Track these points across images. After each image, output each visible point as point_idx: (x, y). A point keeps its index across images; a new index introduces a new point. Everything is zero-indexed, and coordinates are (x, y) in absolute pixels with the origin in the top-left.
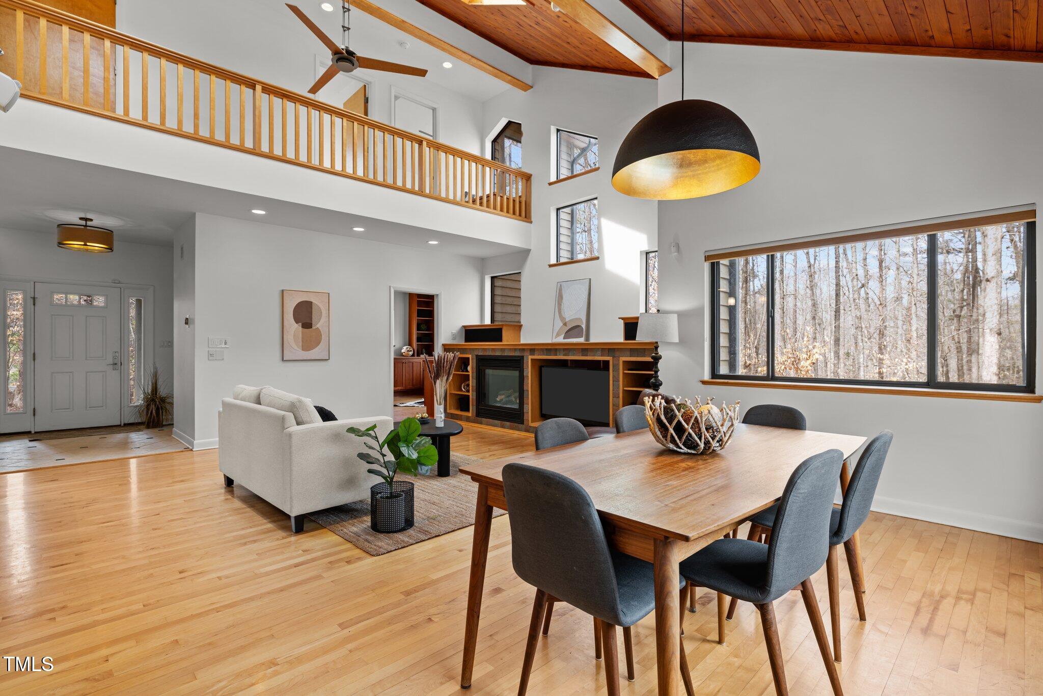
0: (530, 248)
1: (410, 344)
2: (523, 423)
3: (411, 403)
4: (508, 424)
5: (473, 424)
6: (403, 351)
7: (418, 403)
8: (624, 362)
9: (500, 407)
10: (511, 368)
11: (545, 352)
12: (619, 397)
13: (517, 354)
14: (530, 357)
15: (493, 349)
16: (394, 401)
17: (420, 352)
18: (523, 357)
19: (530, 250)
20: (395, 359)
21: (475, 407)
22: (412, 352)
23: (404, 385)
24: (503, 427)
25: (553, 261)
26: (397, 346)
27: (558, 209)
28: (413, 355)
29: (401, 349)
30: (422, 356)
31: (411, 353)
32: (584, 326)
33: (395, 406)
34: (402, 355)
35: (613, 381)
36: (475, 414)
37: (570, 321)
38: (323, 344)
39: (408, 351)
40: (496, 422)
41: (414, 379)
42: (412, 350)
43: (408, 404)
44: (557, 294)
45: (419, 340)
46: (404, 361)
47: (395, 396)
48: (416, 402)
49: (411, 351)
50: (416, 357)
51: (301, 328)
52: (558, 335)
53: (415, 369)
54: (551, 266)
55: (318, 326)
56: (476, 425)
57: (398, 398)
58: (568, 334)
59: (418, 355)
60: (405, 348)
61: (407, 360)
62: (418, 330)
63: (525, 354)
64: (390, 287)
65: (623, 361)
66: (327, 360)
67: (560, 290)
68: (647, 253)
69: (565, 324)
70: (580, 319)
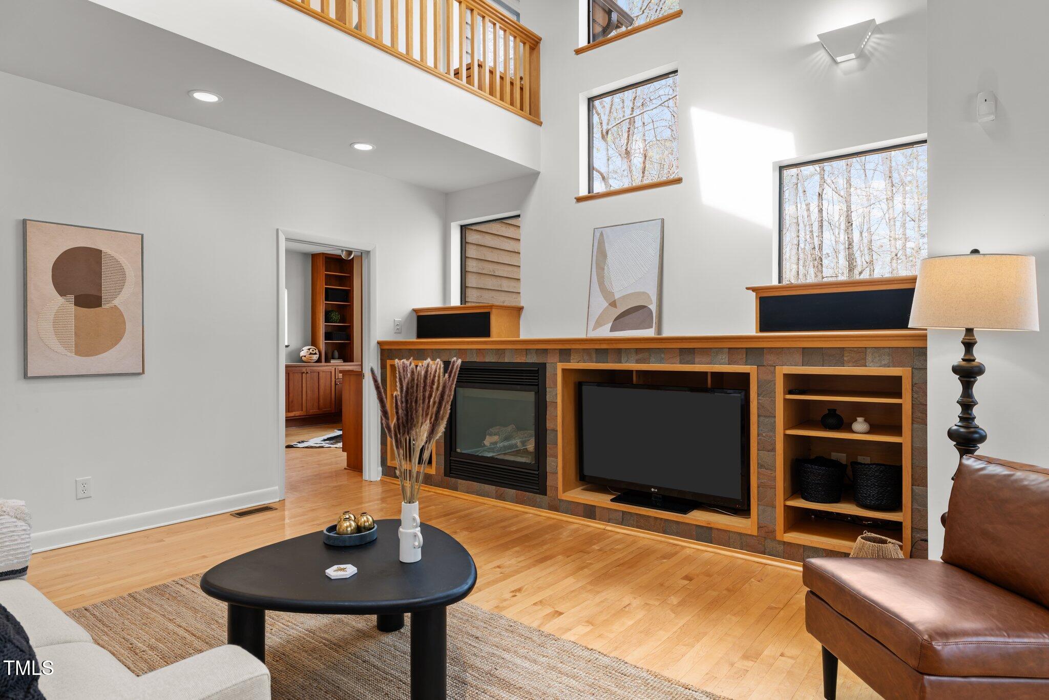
0: (536, 168)
1: (314, 343)
2: (544, 493)
3: (317, 438)
4: (512, 492)
5: (439, 490)
6: (302, 354)
7: (329, 439)
8: (787, 377)
9: (492, 458)
10: (519, 387)
11: (594, 356)
12: (774, 450)
13: (532, 359)
14: (560, 366)
15: (479, 351)
16: (287, 435)
17: (330, 355)
18: (544, 365)
19: (538, 173)
20: (287, 367)
21: (443, 457)
22: (318, 356)
23: (304, 409)
24: (501, 497)
25: (584, 192)
26: (293, 346)
27: (591, 100)
28: (319, 361)
29: (300, 350)
30: (333, 361)
31: (316, 357)
32: (653, 307)
33: (288, 447)
34: (300, 360)
35: (759, 416)
36: (442, 471)
37: (624, 297)
38: (128, 343)
39: (311, 354)
40: (487, 487)
41: (321, 398)
42: (318, 353)
43: (311, 443)
44: (595, 247)
45: (328, 336)
46: (304, 370)
47: (287, 426)
48: (326, 437)
49: (315, 354)
50: (323, 364)
51: (73, 306)
52: (599, 324)
53: (322, 382)
54: (579, 200)
55: (116, 302)
56: (446, 492)
57: (293, 430)
58: (620, 321)
59: (327, 360)
60: (305, 348)
61: (308, 368)
62: (327, 320)
63: (550, 360)
64: (277, 230)
65: (785, 375)
66: (139, 374)
67: (601, 243)
68: (781, 169)
69: (613, 304)
70: (644, 293)
